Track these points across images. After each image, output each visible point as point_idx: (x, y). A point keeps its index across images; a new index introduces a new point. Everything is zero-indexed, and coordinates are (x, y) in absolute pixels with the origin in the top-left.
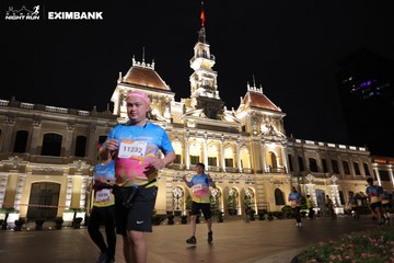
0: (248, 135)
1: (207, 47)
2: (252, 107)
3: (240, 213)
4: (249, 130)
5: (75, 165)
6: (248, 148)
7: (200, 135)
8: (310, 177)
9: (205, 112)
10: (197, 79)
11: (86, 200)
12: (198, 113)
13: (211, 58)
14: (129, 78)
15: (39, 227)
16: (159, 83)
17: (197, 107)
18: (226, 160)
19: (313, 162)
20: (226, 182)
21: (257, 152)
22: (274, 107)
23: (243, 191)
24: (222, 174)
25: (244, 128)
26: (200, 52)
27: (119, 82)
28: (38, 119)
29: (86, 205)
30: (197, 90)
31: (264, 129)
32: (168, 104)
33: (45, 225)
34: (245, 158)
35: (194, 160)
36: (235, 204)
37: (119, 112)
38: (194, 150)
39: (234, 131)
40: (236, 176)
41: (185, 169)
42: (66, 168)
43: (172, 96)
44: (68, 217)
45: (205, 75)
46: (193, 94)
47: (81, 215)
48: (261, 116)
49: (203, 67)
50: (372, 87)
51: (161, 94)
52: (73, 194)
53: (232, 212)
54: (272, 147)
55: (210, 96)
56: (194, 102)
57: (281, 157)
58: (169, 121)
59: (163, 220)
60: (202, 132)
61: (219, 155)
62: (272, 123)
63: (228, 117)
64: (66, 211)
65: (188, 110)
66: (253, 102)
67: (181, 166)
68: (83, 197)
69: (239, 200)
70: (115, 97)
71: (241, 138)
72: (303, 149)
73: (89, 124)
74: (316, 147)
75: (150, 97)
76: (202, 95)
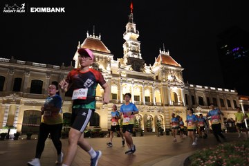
0: (160, 82)
1: (134, 26)
2: (162, 64)
3: (154, 130)
4: (160, 79)
6: (160, 89)
7: (129, 81)
8: (199, 109)
9: (133, 67)
10: (127, 46)
12: (128, 67)
13: (137, 33)
14: (85, 45)
15: (29, 138)
16: (104, 48)
17: (128, 64)
18: (146, 97)
19: (201, 99)
20: (145, 111)
21: (165, 92)
22: (176, 64)
23: (156, 117)
24: (143, 106)
25: (157, 77)
26: (130, 29)
27: (78, 47)
28: (28, 71)
30: (127, 53)
31: (170, 78)
32: (109, 62)
33: (33, 136)
34: (157, 96)
36: (151, 125)
39: (150, 79)
40: (152, 107)
41: (119, 102)
43: (112, 57)
45: (133, 44)
46: (125, 55)
48: (168, 69)
49: (131, 39)
50: (240, 51)
51: (104, 56)
53: (149, 130)
54: (175, 90)
55: (136, 56)
56: (126, 61)
57: (180, 95)
58: (110, 73)
59: (106, 134)
60: (130, 79)
61: (141, 94)
62: (175, 74)
63: (147, 70)
65: (122, 66)
66: (163, 61)
67: (117, 101)
69: (153, 122)
70: (76, 57)
71: (155, 83)
72: (195, 91)
73: (60, 74)
74: (203, 90)
75: (98, 57)
76: (131, 56)
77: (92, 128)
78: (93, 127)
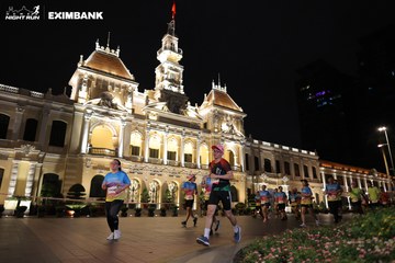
0: (209, 132)
1: (175, 41)
2: (215, 105)
4: (210, 127)
5: (22, 150)
6: (208, 144)
7: (161, 128)
8: (264, 177)
9: (168, 106)
10: (162, 71)
11: (33, 188)
12: (161, 106)
13: (179, 52)
14: (91, 62)
16: (122, 71)
18: (186, 155)
19: (267, 162)
20: (183, 177)
22: (236, 107)
24: (180, 169)
25: (205, 125)
26: (168, 45)
27: (79, 65)
29: (32, 193)
30: (162, 83)
31: (225, 127)
32: (131, 94)
34: (204, 154)
35: (154, 153)
37: (77, 97)
38: (154, 143)
39: (195, 127)
40: (194, 171)
41: (143, 161)
42: (12, 152)
43: (135, 86)
44: (10, 205)
45: (171, 69)
46: (158, 86)
47: (26, 204)
48: (223, 114)
49: (169, 60)
51: (123, 83)
52: (18, 181)
54: (230, 146)
55: (175, 89)
56: (158, 95)
57: (238, 156)
58: (130, 112)
60: (163, 125)
61: (179, 150)
62: (233, 123)
63: (191, 112)
64: (8, 199)
65: (151, 102)
66: (216, 100)
67: (139, 158)
68: (29, 184)
70: (74, 81)
71: (202, 134)
72: (260, 150)
73: (42, 106)
74: (272, 149)
75: (112, 84)
76: (166, 88)
77: (94, 201)
78: (95, 199)
